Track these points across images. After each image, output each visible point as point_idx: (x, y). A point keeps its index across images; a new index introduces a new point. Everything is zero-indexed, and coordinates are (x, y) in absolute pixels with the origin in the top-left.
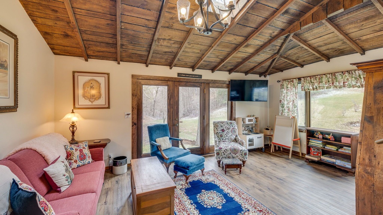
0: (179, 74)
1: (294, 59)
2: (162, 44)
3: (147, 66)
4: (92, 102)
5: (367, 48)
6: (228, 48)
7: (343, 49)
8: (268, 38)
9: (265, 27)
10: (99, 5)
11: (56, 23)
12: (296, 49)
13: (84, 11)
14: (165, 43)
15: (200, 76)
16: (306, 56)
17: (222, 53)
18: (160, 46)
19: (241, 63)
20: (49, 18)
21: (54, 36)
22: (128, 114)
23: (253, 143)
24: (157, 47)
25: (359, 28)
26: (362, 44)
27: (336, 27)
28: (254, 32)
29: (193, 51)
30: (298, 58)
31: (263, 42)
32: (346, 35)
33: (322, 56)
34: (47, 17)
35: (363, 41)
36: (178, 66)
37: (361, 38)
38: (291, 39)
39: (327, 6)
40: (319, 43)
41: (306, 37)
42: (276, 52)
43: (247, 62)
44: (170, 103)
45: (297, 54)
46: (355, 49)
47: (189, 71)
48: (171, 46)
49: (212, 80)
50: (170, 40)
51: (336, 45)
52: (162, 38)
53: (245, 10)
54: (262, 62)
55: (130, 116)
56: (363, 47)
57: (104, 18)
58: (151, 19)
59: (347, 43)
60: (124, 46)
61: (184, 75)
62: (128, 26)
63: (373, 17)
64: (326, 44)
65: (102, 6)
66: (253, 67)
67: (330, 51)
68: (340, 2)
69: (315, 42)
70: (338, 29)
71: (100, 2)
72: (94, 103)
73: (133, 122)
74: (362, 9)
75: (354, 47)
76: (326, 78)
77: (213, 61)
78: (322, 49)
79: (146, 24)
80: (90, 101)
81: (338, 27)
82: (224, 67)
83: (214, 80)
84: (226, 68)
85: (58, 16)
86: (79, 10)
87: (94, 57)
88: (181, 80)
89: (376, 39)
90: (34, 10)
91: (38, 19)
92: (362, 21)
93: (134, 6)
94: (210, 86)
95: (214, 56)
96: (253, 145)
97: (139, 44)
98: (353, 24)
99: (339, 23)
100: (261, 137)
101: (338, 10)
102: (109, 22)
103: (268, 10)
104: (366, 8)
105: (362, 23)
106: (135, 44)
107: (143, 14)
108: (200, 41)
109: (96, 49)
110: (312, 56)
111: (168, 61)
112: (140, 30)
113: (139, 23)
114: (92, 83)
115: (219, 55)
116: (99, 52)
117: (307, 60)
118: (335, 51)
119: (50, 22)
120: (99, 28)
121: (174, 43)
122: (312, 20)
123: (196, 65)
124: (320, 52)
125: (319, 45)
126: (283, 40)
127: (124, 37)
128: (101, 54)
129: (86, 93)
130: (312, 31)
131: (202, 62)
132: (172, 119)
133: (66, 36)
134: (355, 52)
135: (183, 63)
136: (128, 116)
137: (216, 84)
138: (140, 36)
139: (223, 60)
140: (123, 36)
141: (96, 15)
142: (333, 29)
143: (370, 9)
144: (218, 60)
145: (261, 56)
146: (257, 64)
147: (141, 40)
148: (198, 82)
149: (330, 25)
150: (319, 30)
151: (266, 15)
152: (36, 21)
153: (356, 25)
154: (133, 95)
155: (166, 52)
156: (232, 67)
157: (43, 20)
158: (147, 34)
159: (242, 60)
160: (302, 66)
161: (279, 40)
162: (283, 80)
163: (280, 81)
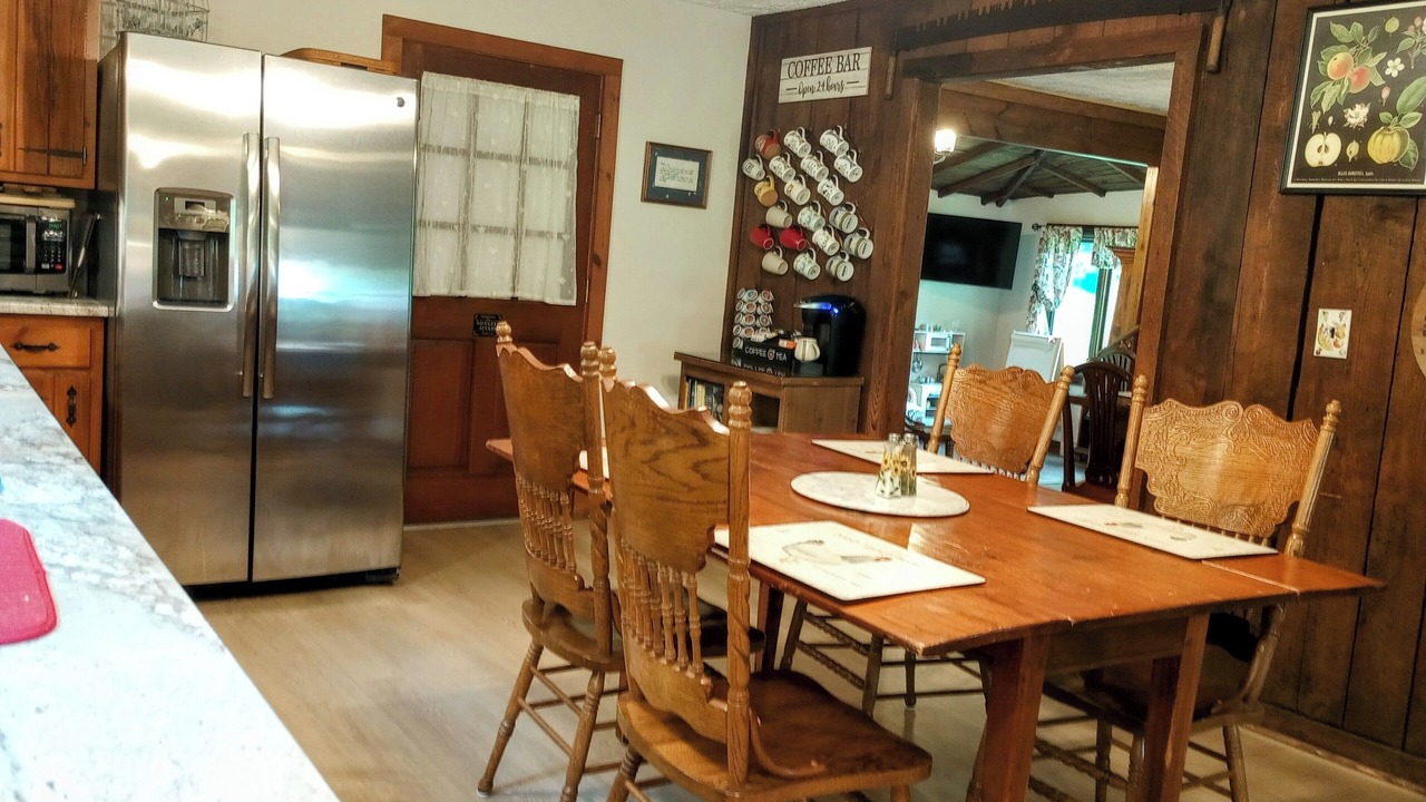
1: (1079, 173)
30: (1091, 174)
54: (991, 170)
145: (991, 157)
160: (1102, 192)
162: (1048, 225)
163: (1039, 227)
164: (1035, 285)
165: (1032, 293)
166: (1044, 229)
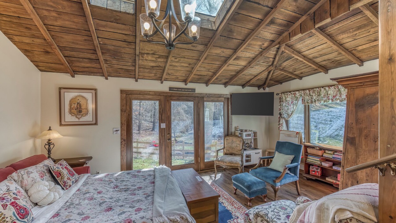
0: (171, 89)
1: (291, 70)
2: (147, 58)
3: (136, 81)
4: (79, 119)
5: (364, 59)
6: (218, 61)
7: (340, 60)
8: (259, 50)
9: (251, 38)
10: (70, 21)
11: (33, 41)
12: (291, 61)
13: (57, 27)
14: (150, 58)
15: (194, 90)
16: (302, 68)
17: (212, 66)
18: (145, 61)
19: (235, 76)
20: (24, 35)
21: (35, 53)
22: (117, 131)
23: (251, 159)
24: (142, 61)
25: (353, 38)
26: (359, 55)
27: (328, 37)
28: (241, 44)
29: (182, 65)
30: (295, 70)
31: (253, 54)
32: (340, 45)
33: (319, 68)
34: (23, 35)
35: (360, 52)
36: (169, 80)
37: (357, 48)
38: (283, 51)
39: (314, 16)
40: (313, 54)
41: (299, 48)
42: (270, 64)
43: (241, 75)
44: (161, 118)
45: (293, 66)
46: (353, 60)
47: (181, 85)
48: (156, 60)
49: (207, 94)
50: (153, 54)
51: (332, 56)
52: (145, 53)
53: (225, 21)
54: (257, 75)
55: (119, 132)
56: (361, 57)
57: (80, 34)
58: (128, 34)
59: (343, 54)
60: (108, 61)
61: (176, 90)
62: (107, 41)
63: (365, 26)
64: (321, 55)
65: (74, 22)
66: (249, 79)
67: (327, 62)
68: (327, 11)
69: (310, 53)
70: (330, 39)
71: (71, 18)
72: (81, 120)
73: (122, 139)
74: (353, 17)
75: (350, 58)
76: (325, 91)
77: (205, 74)
78: (318, 60)
79: (125, 38)
80: (76, 117)
81: (330, 37)
82: (218, 80)
83: (209, 94)
84: (220, 81)
85: (33, 34)
86: (52, 27)
87: (80, 73)
88: (173, 95)
89: (373, 49)
90: (8, 28)
91: (15, 37)
92: (355, 31)
93: (107, 21)
94: (205, 100)
95: (205, 70)
96: (251, 162)
97: (123, 59)
98: (345, 34)
99: (331, 33)
100: (259, 153)
101: (325, 20)
102: (86, 38)
103: (251, 21)
104: (356, 16)
105: (355, 33)
106: (118, 59)
107: (119, 29)
108: (185, 54)
109: (80, 66)
110: (309, 68)
111: (158, 75)
112: (120, 45)
113: (118, 38)
114: (78, 100)
115: (210, 68)
116: (84, 67)
117: (304, 71)
118: (332, 62)
119: (27, 40)
120: (77, 44)
121: (159, 58)
122: (301, 30)
123: (188, 79)
124: (317, 63)
125: (314, 57)
126: (275, 51)
127: (106, 53)
128: (86, 69)
129: (73, 109)
130: (305, 42)
131: (192, 76)
132: (163, 135)
133: (47, 52)
134: (352, 63)
135: (174, 77)
136: (116, 132)
137: (211, 98)
138: (122, 51)
139: (215, 74)
140: (104, 52)
141: (71, 31)
142: (325, 40)
143: (361, 17)
144: (210, 74)
145: (256, 68)
146: (253, 77)
147: (124, 55)
148: (191, 96)
149: (321, 36)
150: (311, 40)
151: (251, 27)
152: (12, 39)
153: (349, 35)
154: (122, 110)
155: (153, 67)
156: (227, 80)
157: (19, 37)
158: (128, 49)
159: (236, 73)
160: (301, 78)
161: (271, 52)
162: (282, 93)
163: (279, 94)
164: (280, 113)
165: (279, 116)
166: (280, 94)
